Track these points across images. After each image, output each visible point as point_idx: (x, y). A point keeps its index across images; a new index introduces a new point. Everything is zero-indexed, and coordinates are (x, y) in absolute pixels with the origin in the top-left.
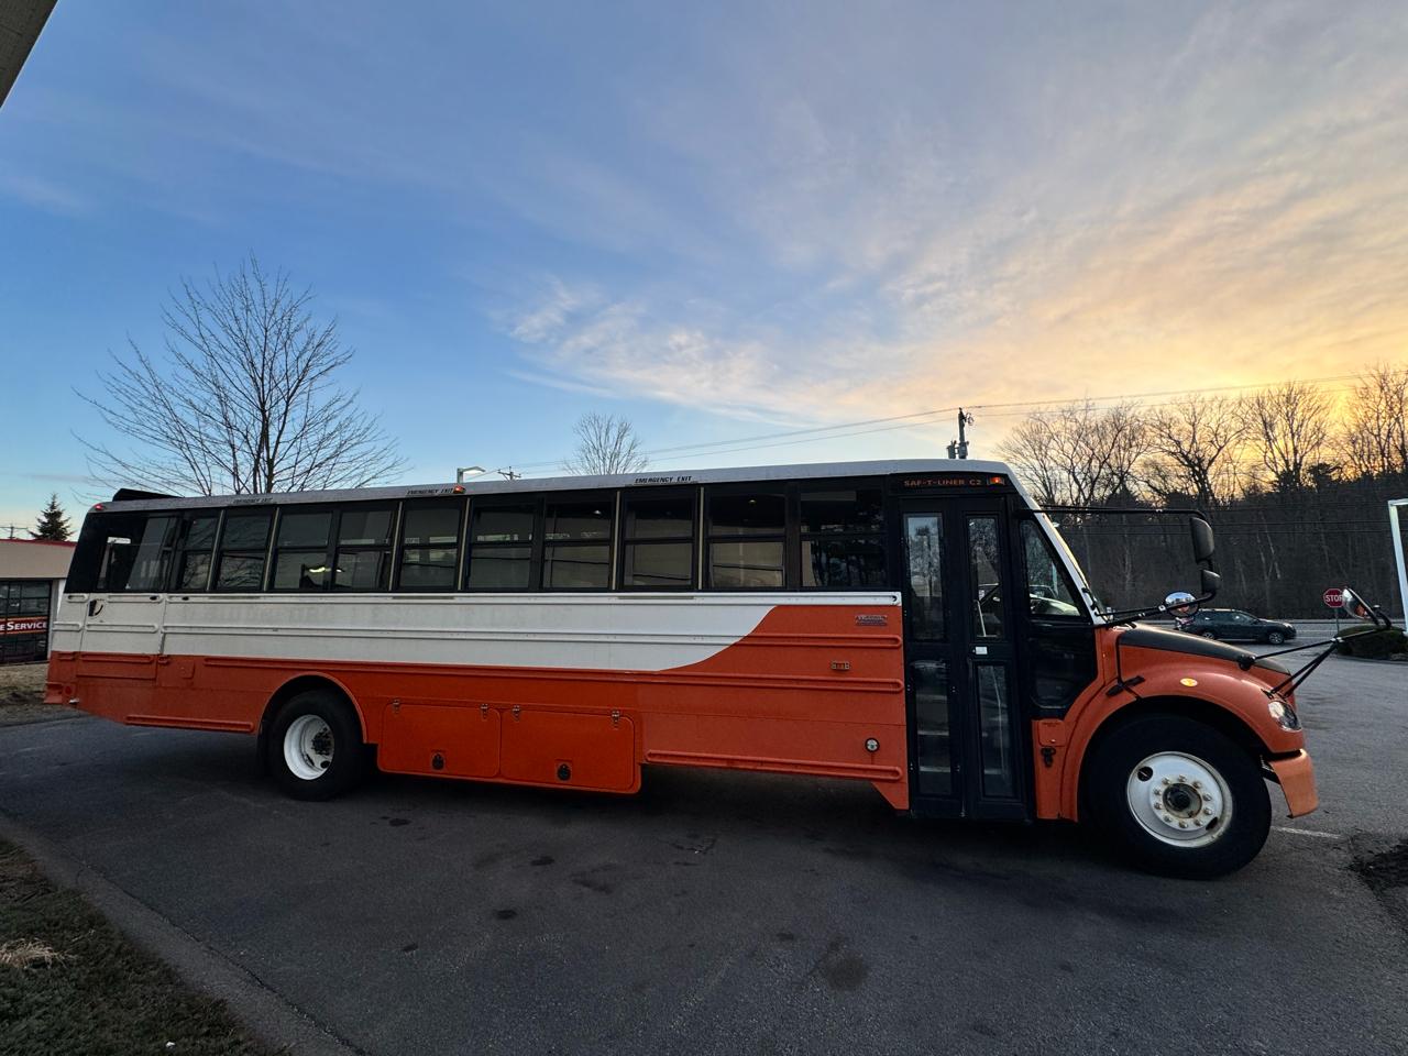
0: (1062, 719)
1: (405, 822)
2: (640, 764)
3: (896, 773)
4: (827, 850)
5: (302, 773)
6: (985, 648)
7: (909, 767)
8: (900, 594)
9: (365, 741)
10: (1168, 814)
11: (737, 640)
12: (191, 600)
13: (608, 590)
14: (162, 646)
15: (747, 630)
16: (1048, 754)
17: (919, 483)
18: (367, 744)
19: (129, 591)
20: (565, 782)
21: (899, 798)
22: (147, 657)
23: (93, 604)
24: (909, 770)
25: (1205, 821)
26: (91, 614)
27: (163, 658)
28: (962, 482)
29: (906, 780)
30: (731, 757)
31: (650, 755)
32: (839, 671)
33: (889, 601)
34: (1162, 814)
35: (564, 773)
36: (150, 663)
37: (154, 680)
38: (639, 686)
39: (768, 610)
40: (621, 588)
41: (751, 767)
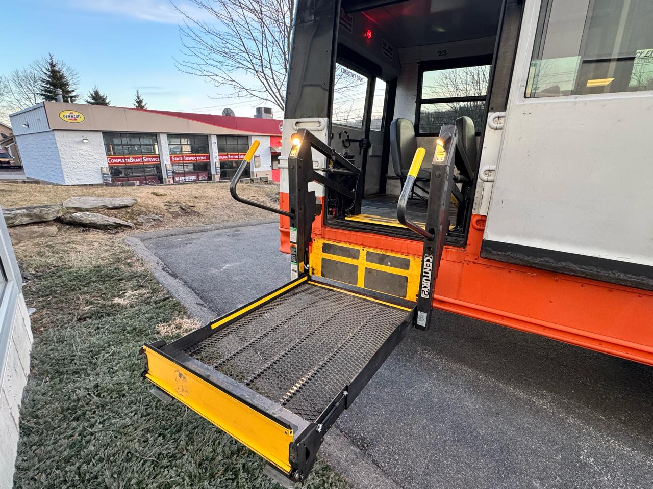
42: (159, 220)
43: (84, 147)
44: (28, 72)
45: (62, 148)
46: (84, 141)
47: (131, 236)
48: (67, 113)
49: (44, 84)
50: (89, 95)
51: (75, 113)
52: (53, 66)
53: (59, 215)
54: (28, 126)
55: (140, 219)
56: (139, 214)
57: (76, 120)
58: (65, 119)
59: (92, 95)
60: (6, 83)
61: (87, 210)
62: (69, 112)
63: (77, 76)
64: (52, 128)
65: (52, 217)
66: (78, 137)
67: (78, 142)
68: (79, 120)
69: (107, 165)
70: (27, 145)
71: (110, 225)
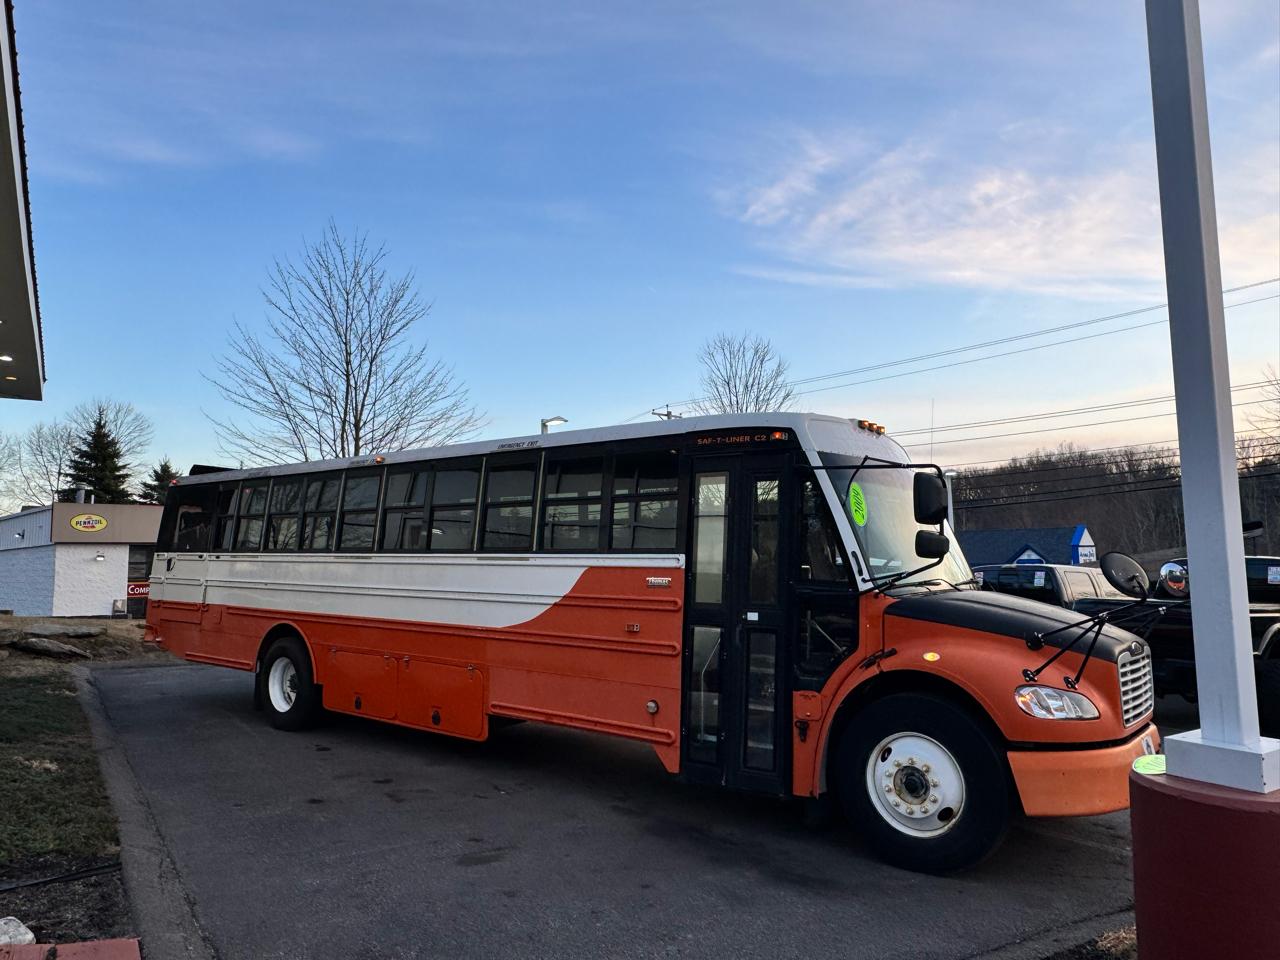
0: (819, 691)
1: (328, 749)
2: (487, 714)
3: (668, 735)
4: (615, 808)
5: (280, 707)
6: (757, 614)
7: (682, 731)
8: (684, 556)
9: (315, 682)
10: (898, 800)
11: (557, 600)
12: (222, 558)
13: (471, 551)
14: (204, 597)
15: (565, 590)
16: (804, 727)
17: (710, 440)
18: (317, 685)
19: (188, 551)
20: (436, 727)
21: (671, 762)
22: (195, 605)
23: (169, 561)
24: (681, 735)
25: (933, 809)
26: (168, 570)
27: (204, 607)
28: (747, 438)
29: (678, 744)
30: (550, 712)
31: (494, 706)
32: (632, 633)
33: (672, 564)
34: (893, 798)
35: (436, 719)
36: (198, 610)
37: (200, 624)
38: (489, 641)
39: (583, 570)
40: (482, 549)
41: (561, 722)
42: (125, 653)
43: (94, 568)
44: (61, 426)
45: (61, 571)
46: (99, 559)
47: (84, 665)
48: (83, 518)
49: (76, 457)
50: (151, 472)
51: (95, 518)
52: (99, 426)
53: (15, 640)
54: (23, 536)
55: (102, 651)
56: (103, 645)
57: (93, 527)
58: (79, 527)
59: (155, 471)
60: (15, 448)
61: (46, 637)
62: (87, 516)
63: (149, 430)
64: (55, 540)
65: (7, 641)
66: (88, 553)
67: (88, 561)
68: (98, 527)
69: (125, 598)
70: (13, 565)
71: (64, 653)
